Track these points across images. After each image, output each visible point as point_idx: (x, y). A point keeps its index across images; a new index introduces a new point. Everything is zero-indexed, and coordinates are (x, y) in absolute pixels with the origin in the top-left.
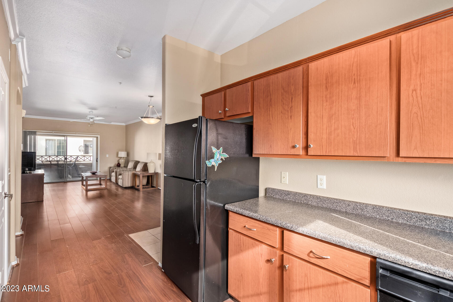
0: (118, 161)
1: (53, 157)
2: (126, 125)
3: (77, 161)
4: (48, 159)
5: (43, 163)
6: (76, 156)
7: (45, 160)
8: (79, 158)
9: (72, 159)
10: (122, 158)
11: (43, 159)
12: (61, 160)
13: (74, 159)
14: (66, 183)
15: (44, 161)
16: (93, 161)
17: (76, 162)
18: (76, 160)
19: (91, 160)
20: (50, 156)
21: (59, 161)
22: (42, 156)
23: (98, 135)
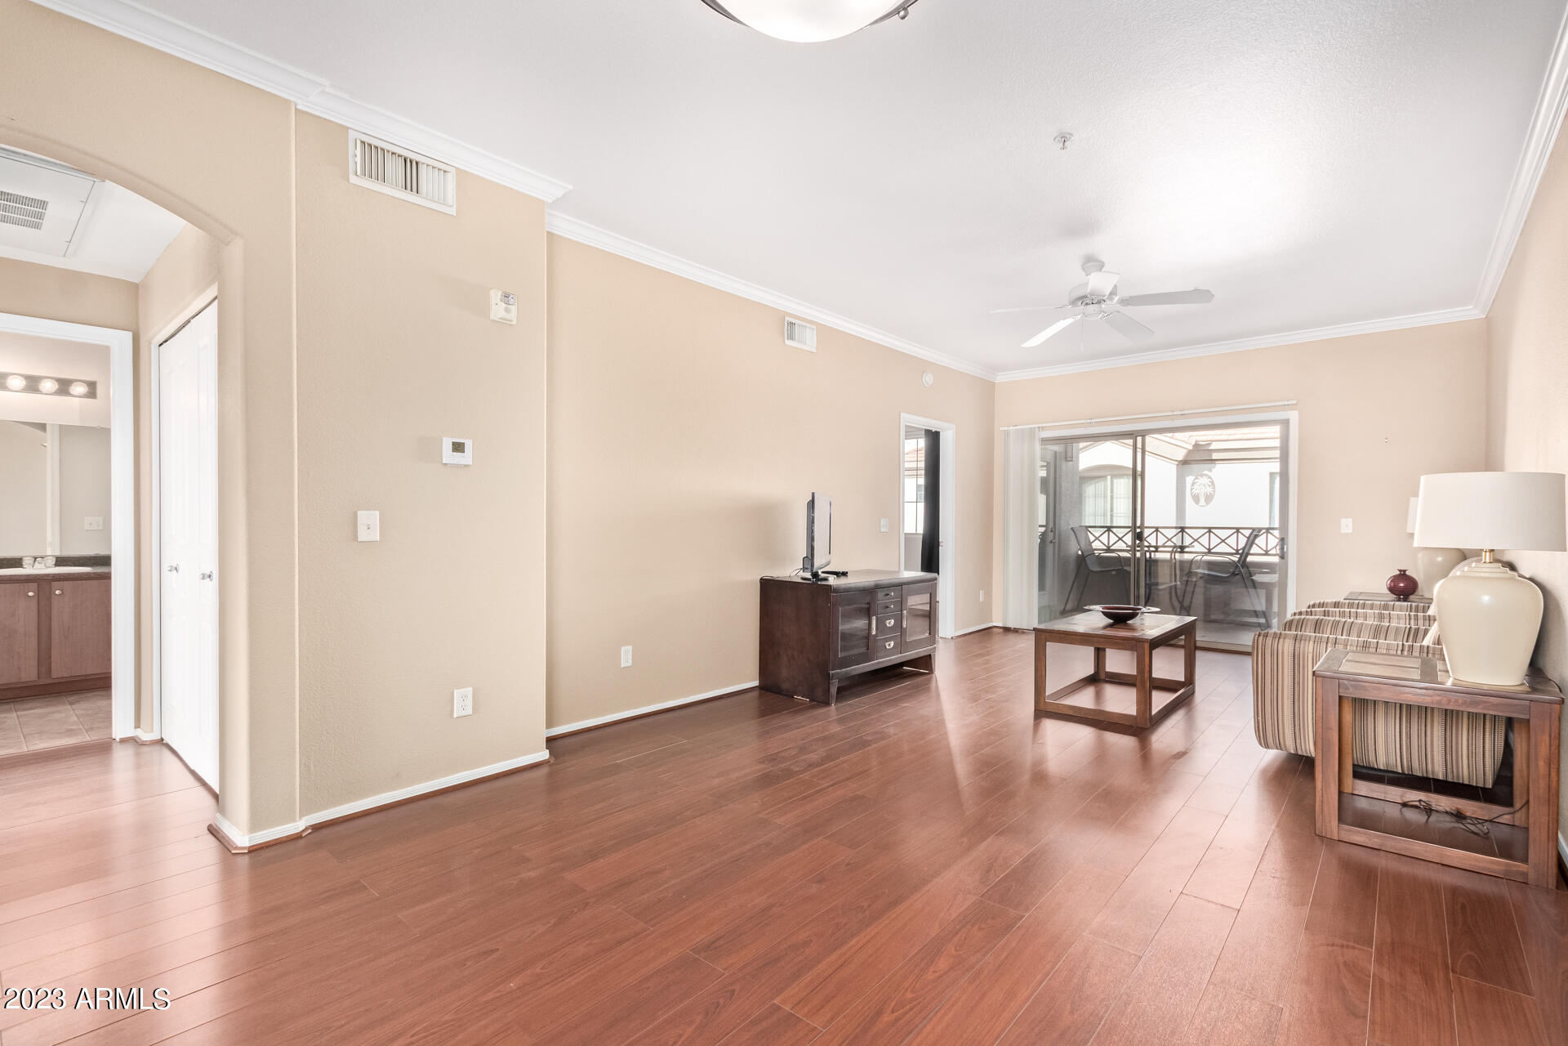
2: (1486, 317)
23: (1290, 408)
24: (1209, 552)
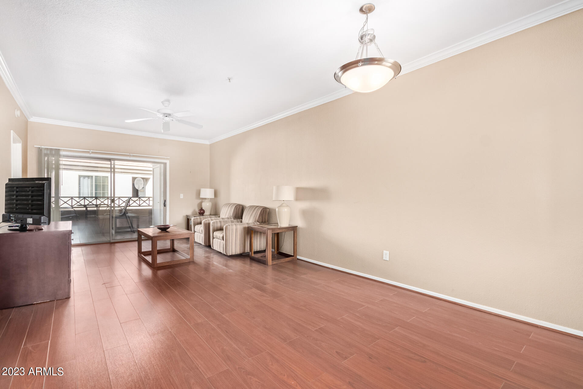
0: (200, 204)
1: (90, 200)
2: (210, 145)
3: (128, 206)
4: (82, 202)
5: (75, 209)
6: (127, 198)
7: (77, 204)
8: (131, 202)
9: (121, 202)
10: (206, 201)
11: (74, 202)
12: (102, 203)
13: (124, 202)
14: (112, 244)
15: (76, 206)
16: (153, 206)
17: (128, 208)
18: (128, 204)
19: (150, 205)
20: (84, 198)
21: (100, 205)
22: (72, 198)
23: (167, 159)
24: (140, 206)
